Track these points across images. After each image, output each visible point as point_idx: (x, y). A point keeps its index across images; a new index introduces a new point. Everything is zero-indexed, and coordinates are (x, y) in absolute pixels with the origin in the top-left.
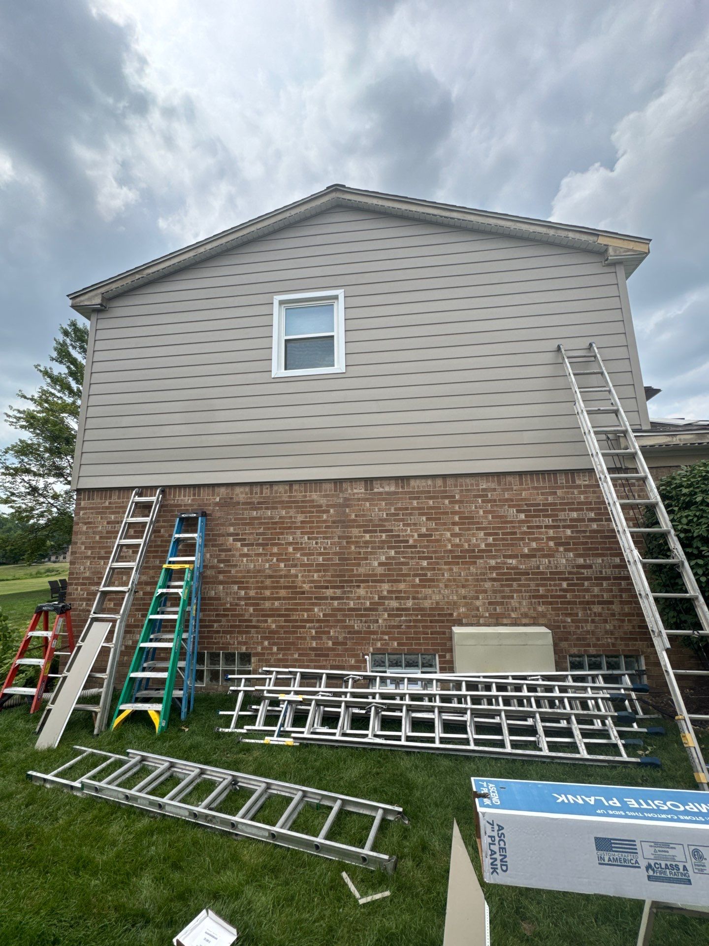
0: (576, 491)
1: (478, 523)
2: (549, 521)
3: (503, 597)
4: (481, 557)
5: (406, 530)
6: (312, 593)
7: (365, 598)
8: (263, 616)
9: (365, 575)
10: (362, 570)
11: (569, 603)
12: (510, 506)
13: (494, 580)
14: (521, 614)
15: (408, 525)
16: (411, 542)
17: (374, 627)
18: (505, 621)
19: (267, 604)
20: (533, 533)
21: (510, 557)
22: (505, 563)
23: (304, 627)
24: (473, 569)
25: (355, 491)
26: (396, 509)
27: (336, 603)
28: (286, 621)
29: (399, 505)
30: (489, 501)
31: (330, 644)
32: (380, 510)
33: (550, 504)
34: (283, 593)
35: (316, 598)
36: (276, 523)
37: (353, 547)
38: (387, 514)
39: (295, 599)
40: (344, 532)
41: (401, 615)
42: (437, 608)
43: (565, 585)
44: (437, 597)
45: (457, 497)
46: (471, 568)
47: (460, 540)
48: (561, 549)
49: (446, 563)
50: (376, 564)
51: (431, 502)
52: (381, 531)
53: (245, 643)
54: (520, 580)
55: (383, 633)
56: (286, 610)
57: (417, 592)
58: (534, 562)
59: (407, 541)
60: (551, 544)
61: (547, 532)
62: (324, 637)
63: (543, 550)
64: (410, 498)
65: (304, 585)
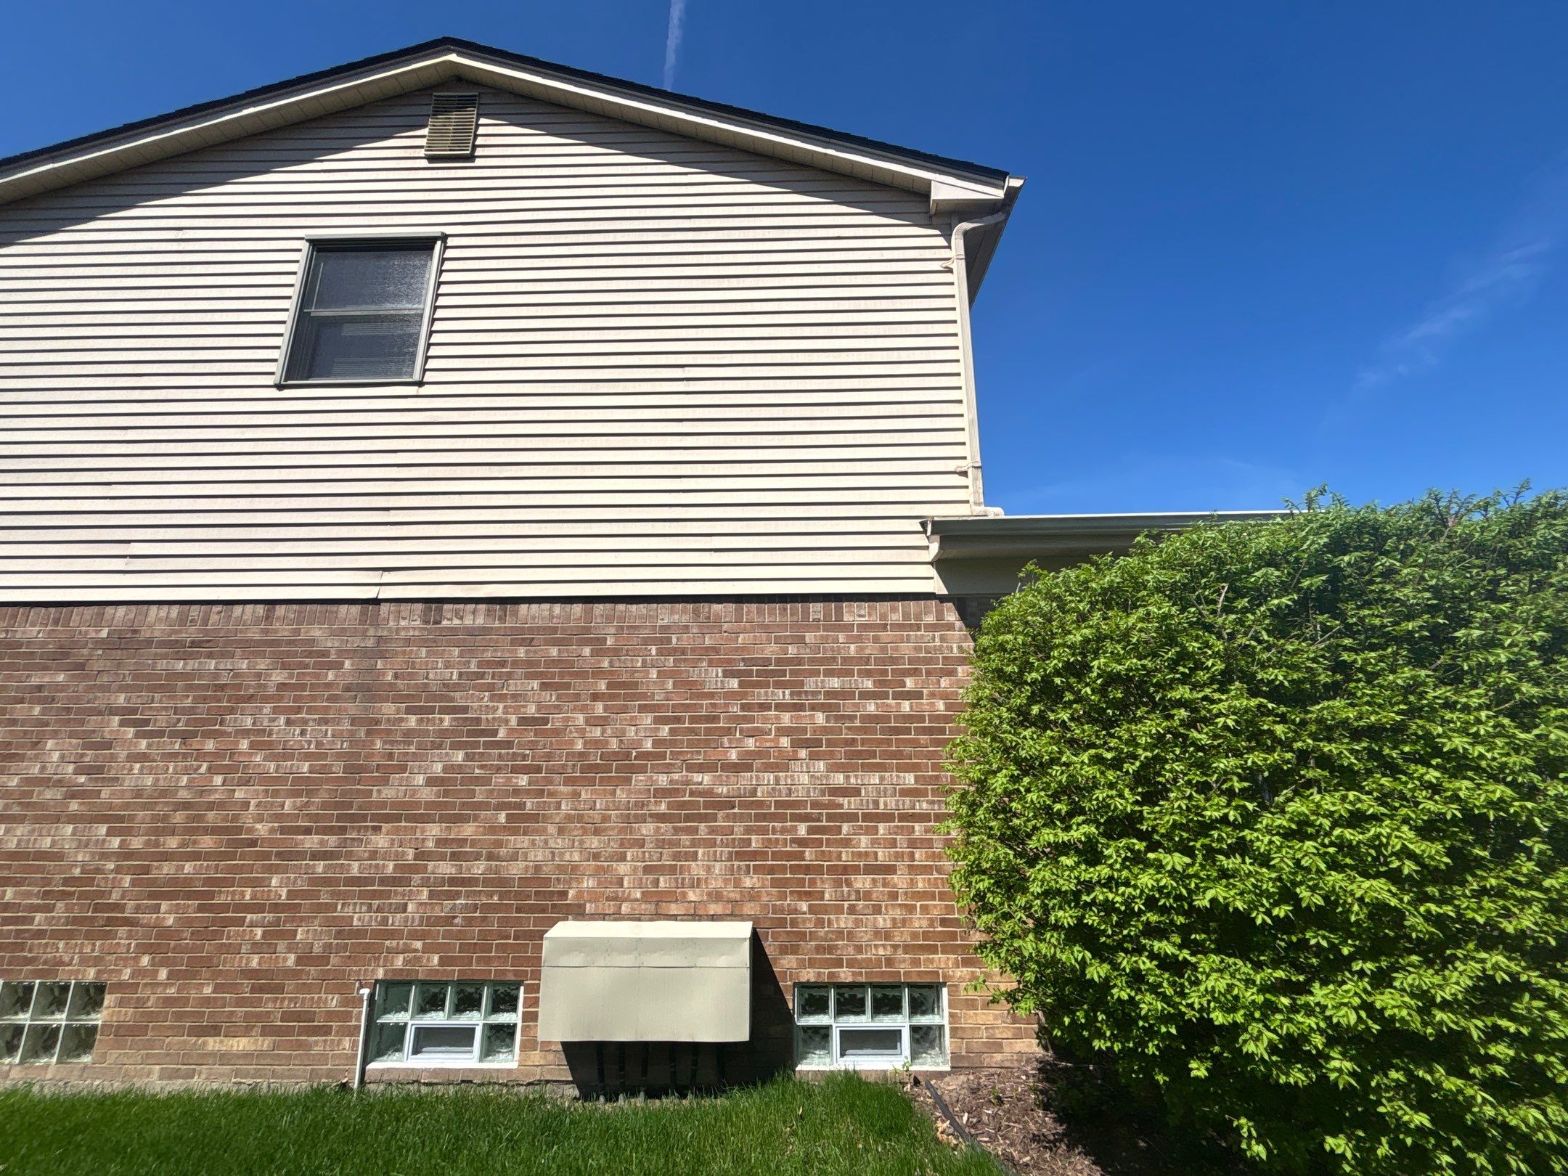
0: (842, 637)
1: (644, 696)
2: (784, 695)
3: (676, 856)
4: (643, 769)
5: (495, 709)
6: (271, 842)
7: (386, 856)
8: (152, 896)
9: (395, 805)
10: (388, 793)
11: (807, 870)
12: (711, 663)
13: (661, 818)
14: (709, 894)
15: (502, 698)
16: (502, 734)
17: (396, 920)
18: (674, 909)
19: (167, 869)
20: (751, 720)
21: (701, 769)
22: (688, 783)
23: (241, 922)
24: (621, 794)
25: (403, 623)
26: (480, 665)
27: (320, 866)
28: (201, 909)
29: (488, 655)
30: (673, 651)
31: (291, 960)
32: (447, 665)
33: (791, 661)
34: (207, 843)
35: (280, 855)
36: (222, 687)
37: (378, 743)
38: (460, 674)
39: (232, 856)
40: (366, 709)
41: (457, 895)
42: (536, 879)
43: (802, 830)
44: (539, 855)
45: (610, 641)
46: (618, 792)
47: (603, 732)
48: (803, 753)
49: (568, 781)
50: (420, 779)
51: (554, 651)
52: (444, 711)
53: (97, 961)
54: (714, 818)
55: (414, 935)
56: (209, 882)
57: (499, 844)
58: (746, 779)
59: (495, 733)
60: (785, 742)
61: (778, 718)
62: (282, 945)
63: (767, 755)
64: (513, 643)
65: (258, 826)
